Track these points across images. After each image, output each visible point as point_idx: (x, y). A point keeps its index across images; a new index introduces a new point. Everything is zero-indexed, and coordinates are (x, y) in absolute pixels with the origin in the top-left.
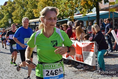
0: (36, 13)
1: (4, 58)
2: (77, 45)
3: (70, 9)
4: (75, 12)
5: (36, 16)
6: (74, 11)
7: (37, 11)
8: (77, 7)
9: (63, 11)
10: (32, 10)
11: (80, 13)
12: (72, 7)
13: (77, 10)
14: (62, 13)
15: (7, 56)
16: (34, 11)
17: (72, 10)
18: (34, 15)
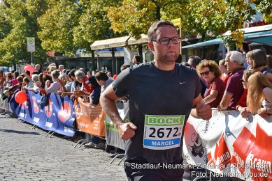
0: (117, 19)
1: (18, 166)
2: (259, 129)
3: (233, 8)
4: (249, 19)
5: (116, 30)
6: (243, 15)
7: (119, 13)
8: (257, 3)
9: (207, 14)
10: (105, 9)
11: (266, 20)
12: (239, 3)
13: (253, 12)
14: (206, 20)
15: (28, 159)
16: (111, 12)
17: (240, 12)
18: (110, 26)
